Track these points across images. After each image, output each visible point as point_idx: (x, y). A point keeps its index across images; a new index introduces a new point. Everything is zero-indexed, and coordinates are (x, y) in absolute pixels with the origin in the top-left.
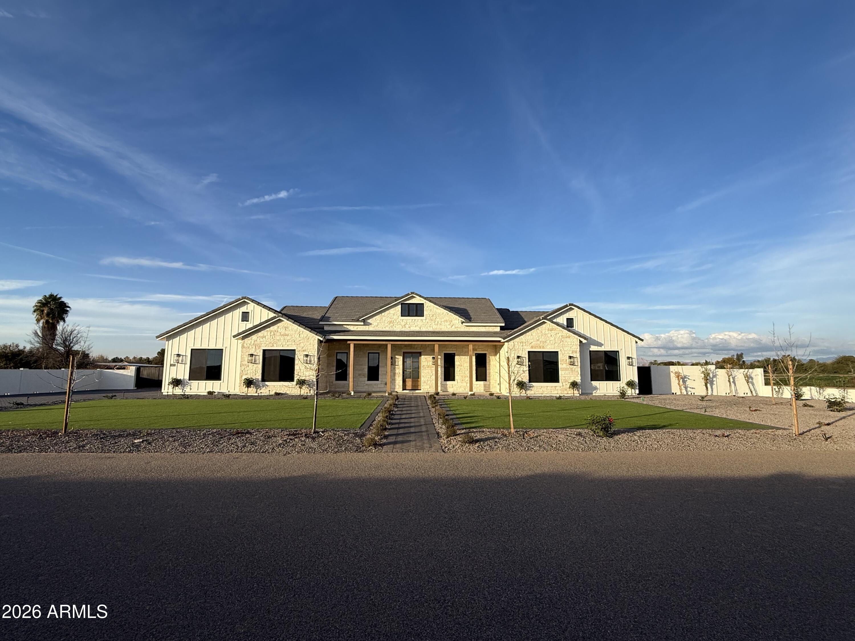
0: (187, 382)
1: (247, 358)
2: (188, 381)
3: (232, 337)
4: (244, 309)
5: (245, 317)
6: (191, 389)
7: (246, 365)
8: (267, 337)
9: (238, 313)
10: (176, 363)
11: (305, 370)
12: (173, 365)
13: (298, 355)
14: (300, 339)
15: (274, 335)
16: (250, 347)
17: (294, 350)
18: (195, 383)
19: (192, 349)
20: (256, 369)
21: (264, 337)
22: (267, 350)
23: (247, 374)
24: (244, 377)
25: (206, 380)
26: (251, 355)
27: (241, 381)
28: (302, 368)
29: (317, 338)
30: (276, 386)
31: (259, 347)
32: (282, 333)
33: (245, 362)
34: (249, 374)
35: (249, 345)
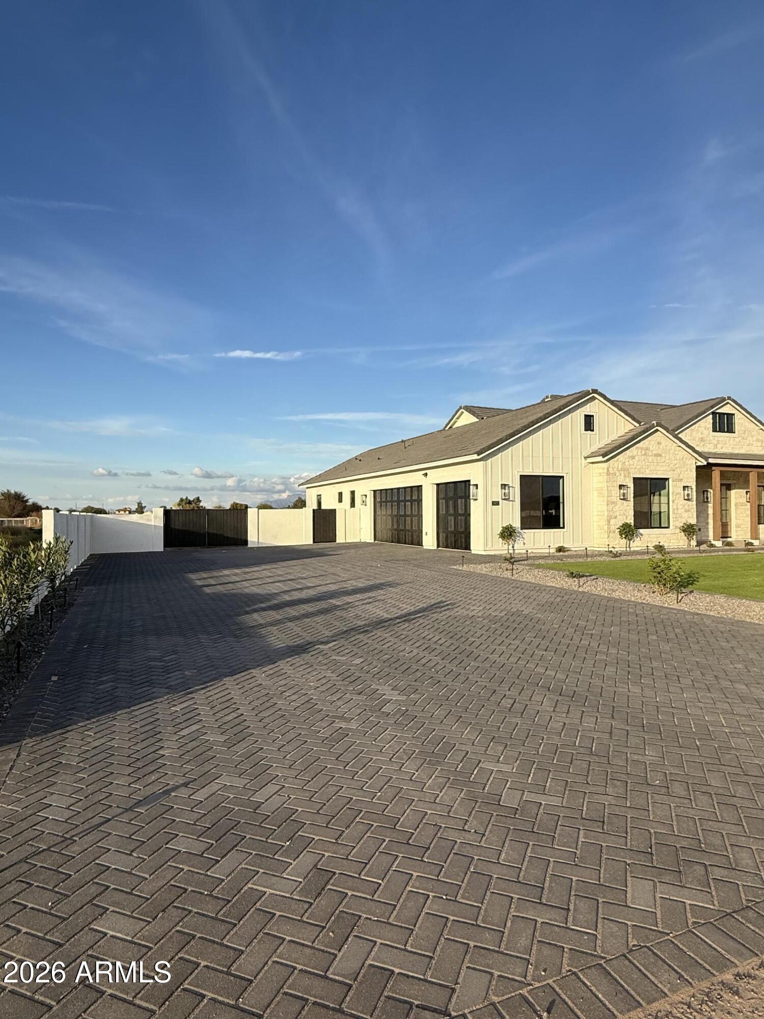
0: (519, 533)
1: (616, 492)
2: (520, 531)
3: (583, 458)
4: (588, 409)
5: (589, 423)
6: (524, 544)
7: (613, 503)
8: (636, 457)
9: (579, 416)
10: (500, 500)
11: (683, 510)
12: (496, 503)
13: (674, 487)
14: (676, 462)
15: (645, 454)
16: (618, 474)
17: (667, 479)
18: (529, 533)
19: (521, 476)
20: (628, 508)
21: (633, 457)
22: (636, 480)
23: (616, 517)
24: (612, 522)
25: (543, 528)
26: (621, 486)
27: (609, 528)
28: (680, 507)
29: (694, 461)
30: (652, 536)
31: (629, 473)
32: (655, 452)
33: (613, 498)
34: (618, 517)
35: (615, 469)
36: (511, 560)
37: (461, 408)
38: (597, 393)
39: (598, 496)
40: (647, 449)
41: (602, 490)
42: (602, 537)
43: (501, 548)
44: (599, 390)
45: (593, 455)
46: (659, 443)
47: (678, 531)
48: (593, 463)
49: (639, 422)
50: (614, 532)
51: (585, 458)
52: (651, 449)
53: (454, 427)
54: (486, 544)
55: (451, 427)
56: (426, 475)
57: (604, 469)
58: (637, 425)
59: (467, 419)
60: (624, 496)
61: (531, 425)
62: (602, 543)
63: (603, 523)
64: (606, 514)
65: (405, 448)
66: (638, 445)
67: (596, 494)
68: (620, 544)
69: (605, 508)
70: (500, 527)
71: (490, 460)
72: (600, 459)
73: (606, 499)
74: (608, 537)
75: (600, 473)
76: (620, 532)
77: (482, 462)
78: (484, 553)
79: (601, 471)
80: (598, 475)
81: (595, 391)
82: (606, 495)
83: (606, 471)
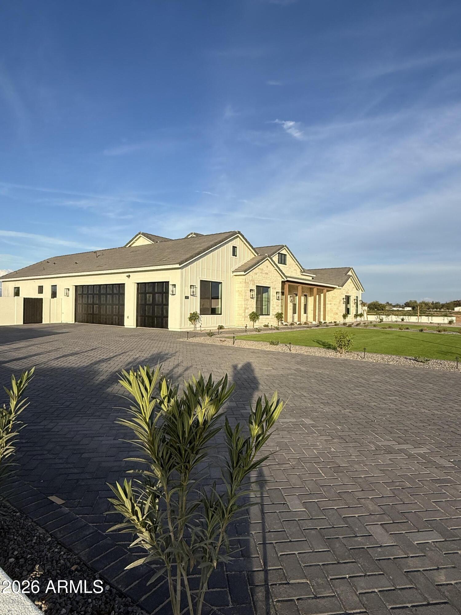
1: (249, 294)
2: (200, 316)
3: (231, 272)
4: (234, 243)
5: (234, 251)
6: (201, 324)
7: (247, 300)
8: (258, 274)
9: (230, 246)
10: (189, 295)
11: (276, 305)
12: (187, 298)
13: (272, 292)
14: (274, 278)
15: (261, 273)
16: (249, 283)
17: (269, 287)
18: (204, 318)
19: (201, 280)
20: (253, 303)
21: (256, 274)
22: (258, 287)
23: (248, 309)
24: (247, 311)
25: (211, 314)
26: (251, 290)
27: (245, 315)
28: (275, 303)
29: (281, 278)
30: (263, 319)
31: (255, 283)
32: (265, 272)
33: (247, 297)
34: (249, 308)
35: (249, 280)
36: (194, 334)
37: (140, 233)
38: (240, 234)
39: (239, 295)
40: (262, 270)
41: (241, 292)
42: (241, 320)
43: (189, 327)
44: (241, 232)
45: (236, 271)
46: (267, 267)
47: (274, 317)
48: (236, 275)
49: (258, 254)
50: (247, 317)
51: (233, 272)
52: (264, 270)
53: (133, 246)
54: (181, 325)
55: (130, 246)
56: (129, 276)
57: (243, 279)
58: (257, 255)
59: (143, 242)
60: (252, 296)
61: (208, 248)
62: (241, 323)
63: (242, 312)
64: (244, 306)
65: (97, 257)
66: (258, 267)
67: (237, 294)
68: (250, 324)
69: (243, 303)
70: (189, 313)
71: (184, 269)
72: (243, 273)
73: (244, 297)
74: (245, 320)
75: (241, 282)
76: (250, 317)
77: (180, 270)
78: (179, 330)
79: (241, 280)
80: (239, 283)
81: (239, 233)
82: (244, 295)
83: (244, 281)
